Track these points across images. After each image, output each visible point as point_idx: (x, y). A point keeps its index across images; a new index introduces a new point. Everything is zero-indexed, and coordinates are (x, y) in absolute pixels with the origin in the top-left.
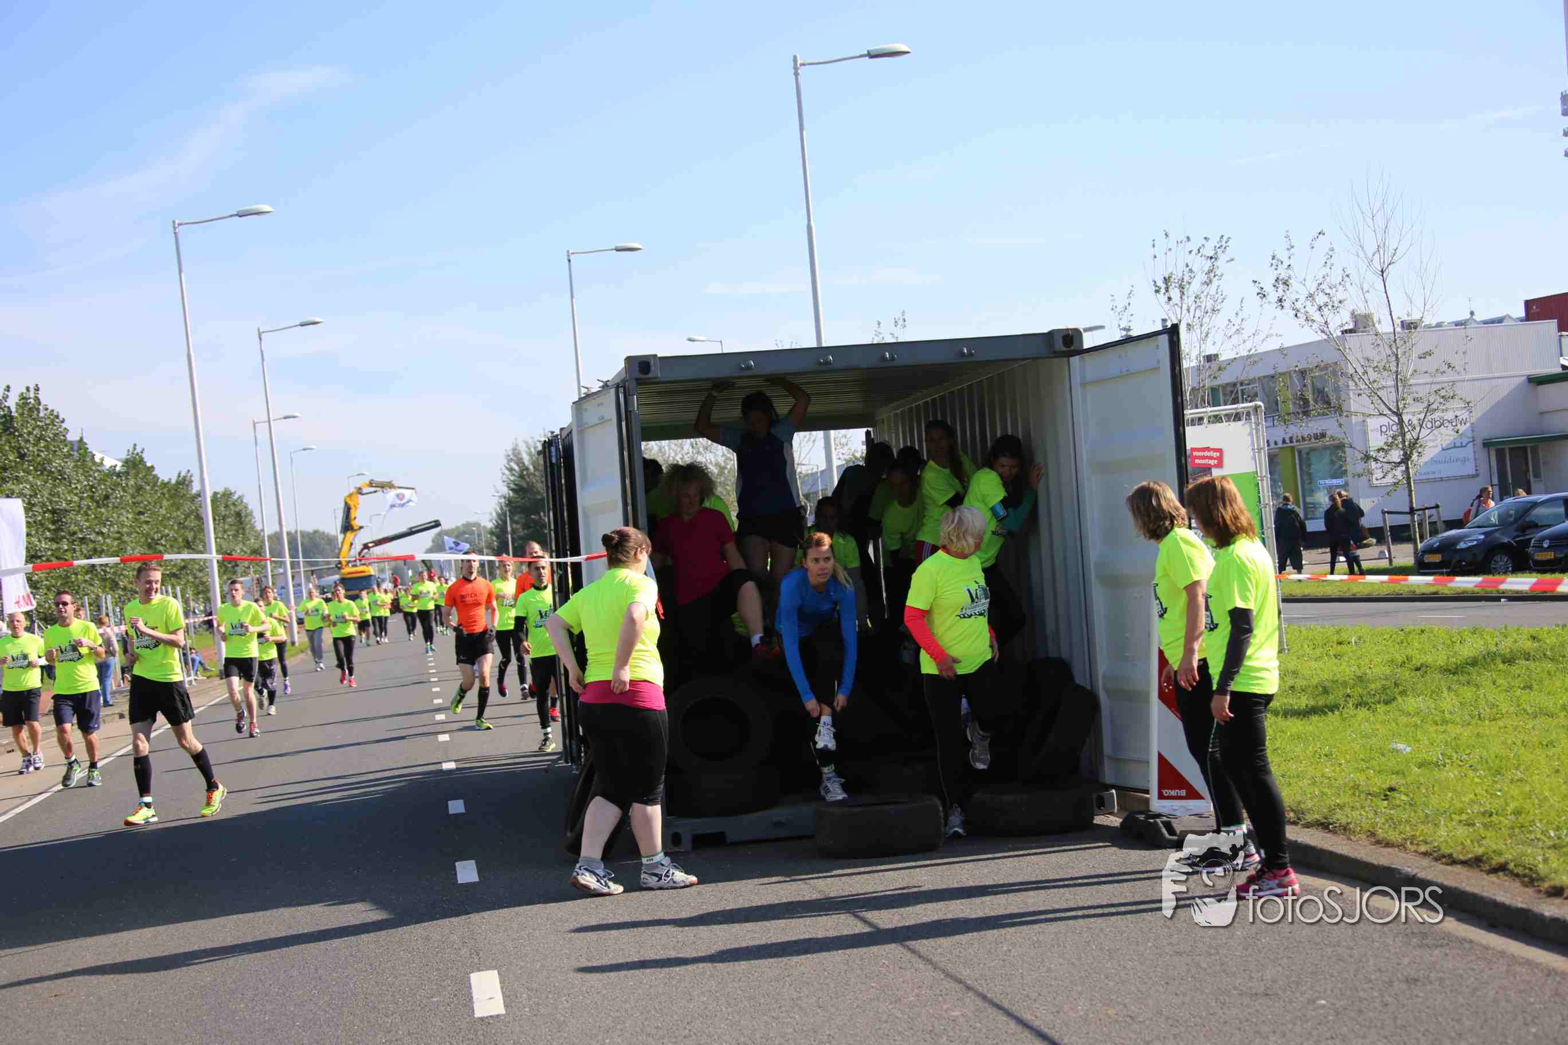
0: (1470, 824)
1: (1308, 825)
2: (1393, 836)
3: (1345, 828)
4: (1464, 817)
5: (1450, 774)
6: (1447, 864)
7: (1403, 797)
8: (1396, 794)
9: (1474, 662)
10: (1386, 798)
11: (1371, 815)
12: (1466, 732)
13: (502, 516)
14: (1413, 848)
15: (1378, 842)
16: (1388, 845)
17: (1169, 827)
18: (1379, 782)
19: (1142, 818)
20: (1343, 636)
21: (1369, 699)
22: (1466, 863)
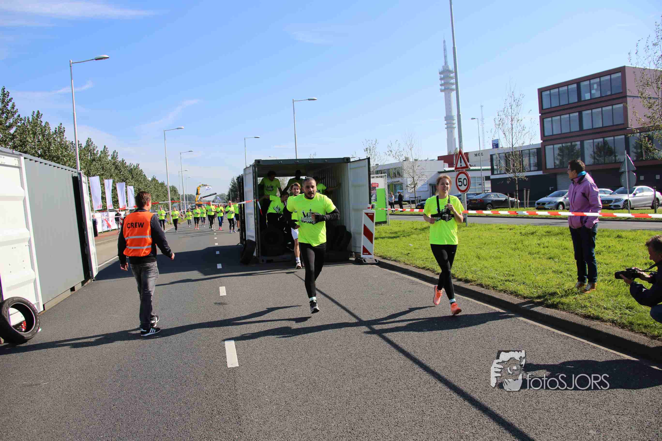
1: (392, 261)
2: (408, 263)
3: (399, 261)
4: (422, 259)
5: (420, 250)
6: (418, 268)
7: (411, 255)
8: (409, 255)
9: (425, 228)
10: (407, 255)
11: (404, 259)
12: (424, 242)
13: (229, 192)
14: (412, 265)
15: (405, 264)
17: (364, 260)
18: (406, 252)
19: (359, 258)
20: (401, 222)
21: (405, 235)
22: (422, 268)
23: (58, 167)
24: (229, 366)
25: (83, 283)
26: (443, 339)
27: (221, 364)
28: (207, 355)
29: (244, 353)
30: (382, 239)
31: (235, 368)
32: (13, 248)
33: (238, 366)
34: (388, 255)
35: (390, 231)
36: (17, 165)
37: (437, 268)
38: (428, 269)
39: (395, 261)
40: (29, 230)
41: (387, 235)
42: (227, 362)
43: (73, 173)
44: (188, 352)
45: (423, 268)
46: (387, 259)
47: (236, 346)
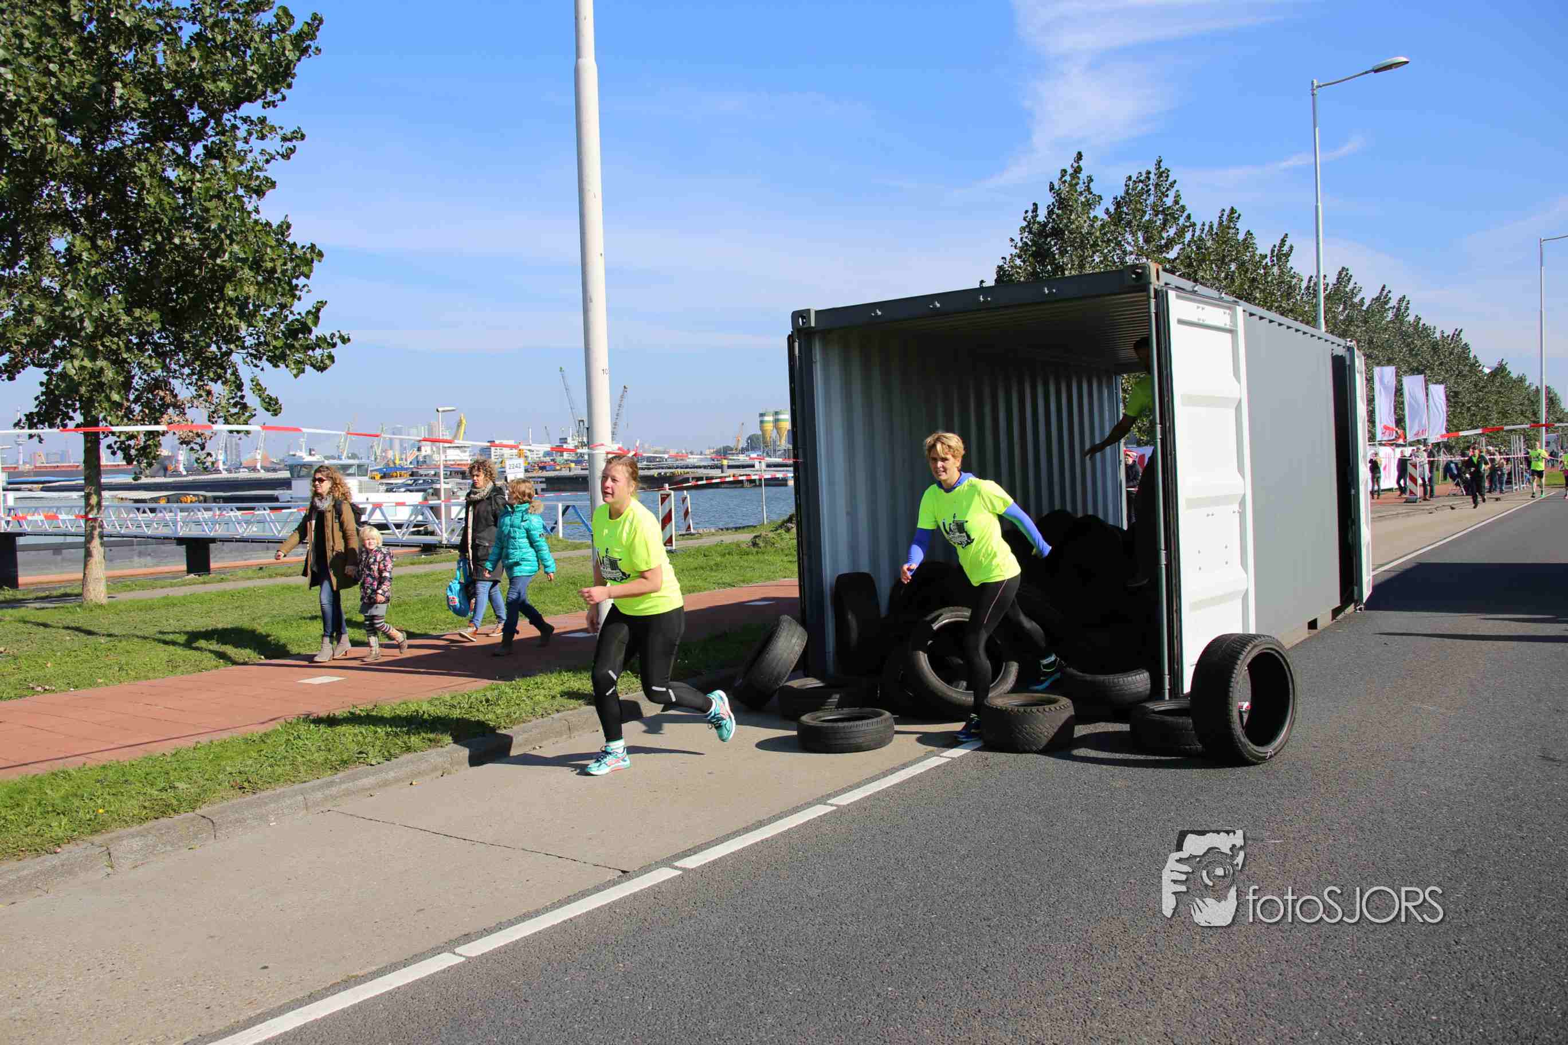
23: (1304, 333)
25: (1336, 612)
32: (1208, 515)
36: (1228, 327)
40: (1244, 477)
43: (1335, 346)
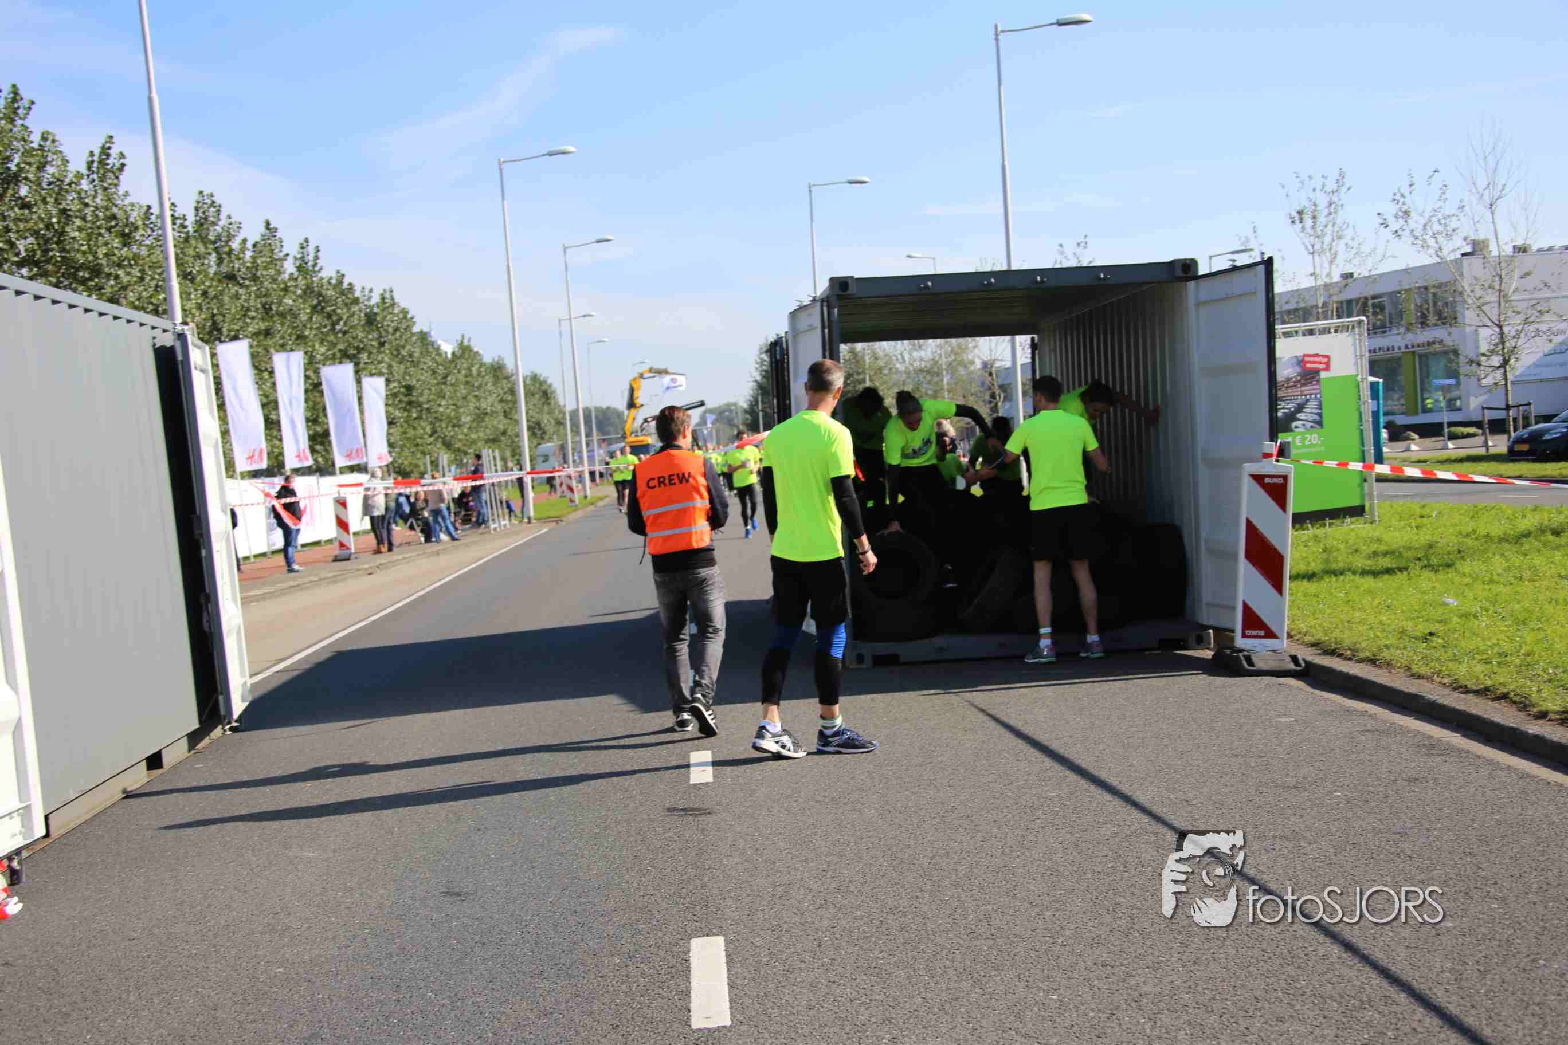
0: (1488, 662)
1: (1360, 661)
2: (1424, 670)
3: (1389, 664)
4: (1485, 656)
5: (1484, 621)
6: (1462, 693)
7: (1440, 641)
8: (1434, 639)
9: (1527, 535)
10: (1425, 640)
11: (1411, 654)
14: (1438, 680)
15: (1412, 675)
16: (1420, 677)
17: (1248, 659)
18: (1423, 628)
19: (1228, 652)
20: (1426, 511)
21: (1434, 561)
22: (1477, 692)
24: (698, 1022)
25: (194, 738)
26: (1514, 961)
27: (667, 1017)
28: (624, 987)
29: (754, 980)
30: (1334, 579)
31: (718, 1029)
33: (728, 1023)
34: (1347, 638)
35: (1374, 547)
37: (1539, 691)
38: (1505, 696)
39: (1372, 661)
41: (1360, 562)
42: (689, 1011)
43: (157, 333)
44: (558, 976)
45: (1483, 692)
46: (1340, 655)
47: (728, 956)
